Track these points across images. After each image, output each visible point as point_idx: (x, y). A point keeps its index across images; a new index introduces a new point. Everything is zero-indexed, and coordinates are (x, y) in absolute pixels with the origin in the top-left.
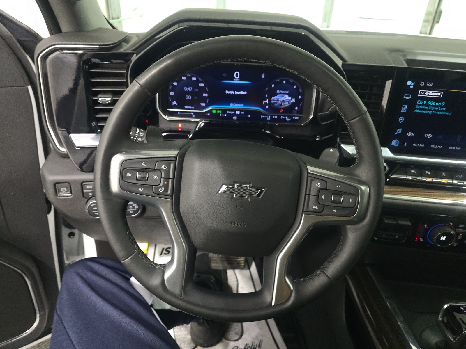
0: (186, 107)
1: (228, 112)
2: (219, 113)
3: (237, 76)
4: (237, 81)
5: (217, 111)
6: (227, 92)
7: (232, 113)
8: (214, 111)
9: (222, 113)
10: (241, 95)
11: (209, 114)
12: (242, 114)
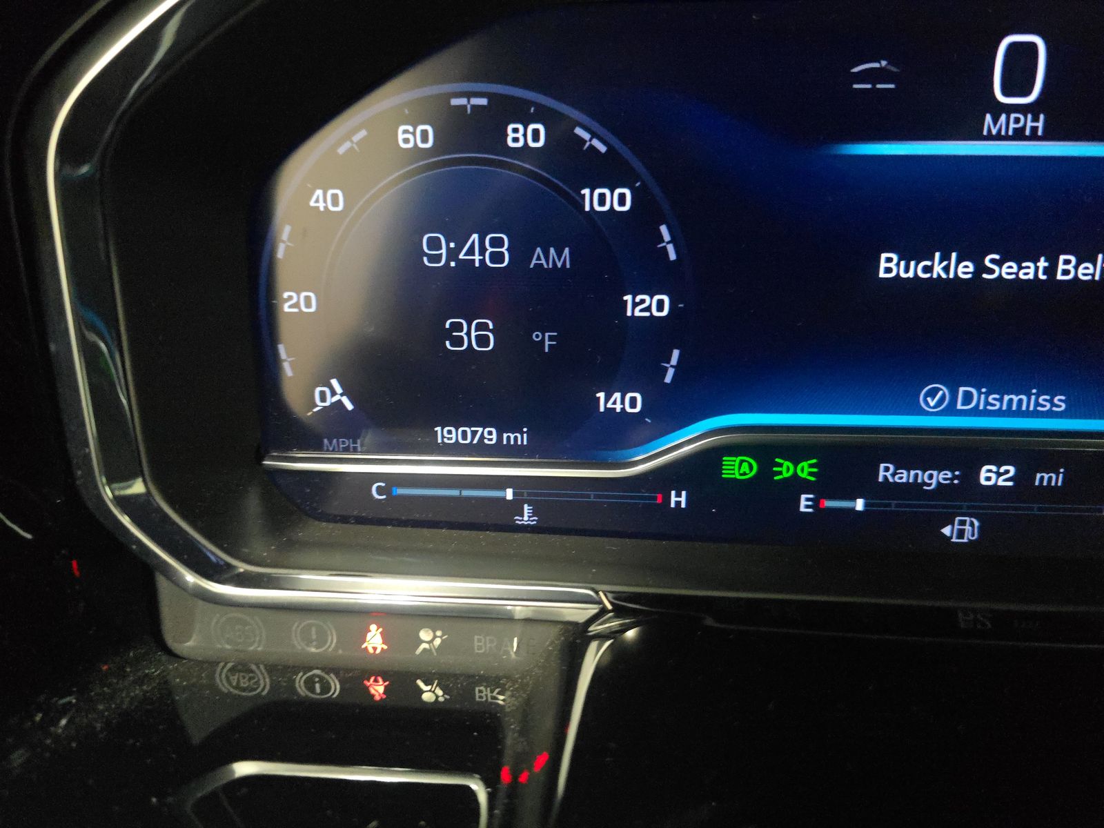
0: (448, 434)
1: (885, 472)
2: (796, 485)
3: (1018, 80)
4: (1019, 135)
5: (766, 467)
6: (890, 266)
7: (937, 478)
8: (739, 468)
9: (821, 488)
10: (1049, 287)
11: (678, 499)
12: (1049, 491)
